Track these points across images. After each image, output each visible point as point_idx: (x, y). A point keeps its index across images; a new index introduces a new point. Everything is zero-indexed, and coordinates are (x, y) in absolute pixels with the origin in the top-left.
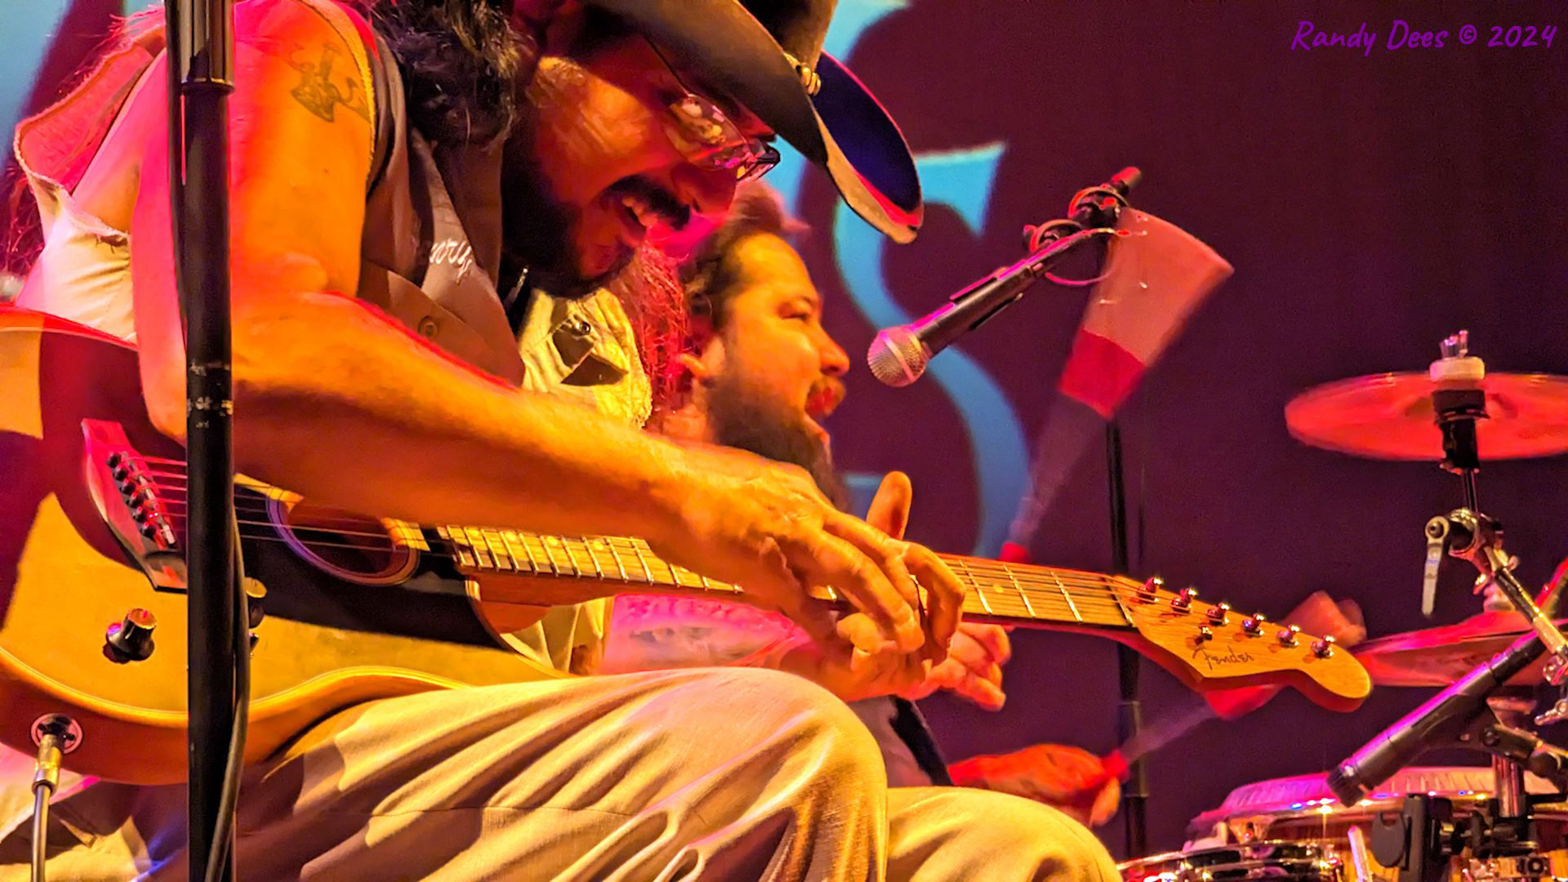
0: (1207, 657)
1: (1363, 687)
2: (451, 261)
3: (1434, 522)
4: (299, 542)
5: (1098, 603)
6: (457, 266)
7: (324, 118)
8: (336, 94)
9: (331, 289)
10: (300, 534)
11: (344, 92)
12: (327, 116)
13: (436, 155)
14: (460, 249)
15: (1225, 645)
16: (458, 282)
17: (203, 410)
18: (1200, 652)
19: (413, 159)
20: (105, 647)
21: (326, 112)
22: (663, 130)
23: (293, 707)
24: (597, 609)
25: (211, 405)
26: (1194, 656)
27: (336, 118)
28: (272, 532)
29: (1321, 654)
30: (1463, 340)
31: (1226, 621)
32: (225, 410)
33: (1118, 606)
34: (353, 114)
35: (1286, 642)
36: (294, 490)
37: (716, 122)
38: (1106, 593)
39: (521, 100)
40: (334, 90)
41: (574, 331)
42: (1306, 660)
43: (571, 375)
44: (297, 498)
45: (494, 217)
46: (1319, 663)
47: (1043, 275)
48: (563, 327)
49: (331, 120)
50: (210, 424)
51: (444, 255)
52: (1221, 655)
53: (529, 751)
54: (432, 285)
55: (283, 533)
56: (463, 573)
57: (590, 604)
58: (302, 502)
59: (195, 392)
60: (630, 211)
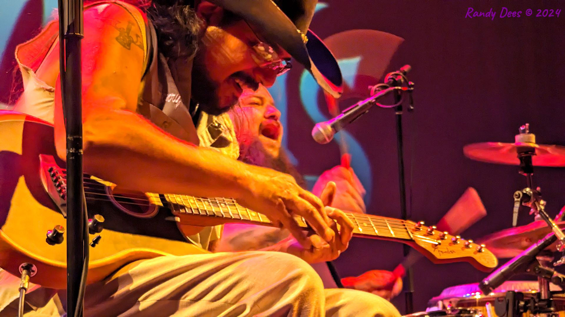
0: (439, 251)
1: (494, 263)
2: (173, 101)
3: (517, 193)
4: (116, 202)
5: (400, 230)
6: (175, 103)
7: (127, 48)
8: (132, 40)
9: (127, 109)
10: (117, 199)
11: (135, 40)
12: (128, 47)
13: (169, 63)
14: (176, 97)
15: (445, 247)
16: (176, 109)
17: (72, 153)
18: (436, 250)
19: (160, 64)
20: (47, 239)
21: (128, 46)
22: (251, 55)
23: (113, 262)
24: (219, 228)
25: (75, 151)
26: (434, 251)
27: (131, 48)
28: (107, 198)
29: (480, 251)
30: (527, 127)
31: (446, 238)
32: (80, 153)
33: (407, 232)
34: (137, 47)
35: (467, 246)
36: (113, 182)
37: (270, 53)
38: (403, 227)
39: (200, 43)
40: (131, 38)
41: (216, 127)
42: (475, 253)
43: (214, 143)
44: (115, 185)
45: (188, 85)
46: (479, 255)
47: (376, 104)
48: (211, 125)
49: (129, 49)
50: (74, 158)
51: (171, 99)
52: (444, 250)
53: (197, 280)
54: (166, 110)
55: (110, 198)
56: (175, 214)
57: (216, 227)
58: (116, 186)
59: (69, 146)
60: (238, 84)
